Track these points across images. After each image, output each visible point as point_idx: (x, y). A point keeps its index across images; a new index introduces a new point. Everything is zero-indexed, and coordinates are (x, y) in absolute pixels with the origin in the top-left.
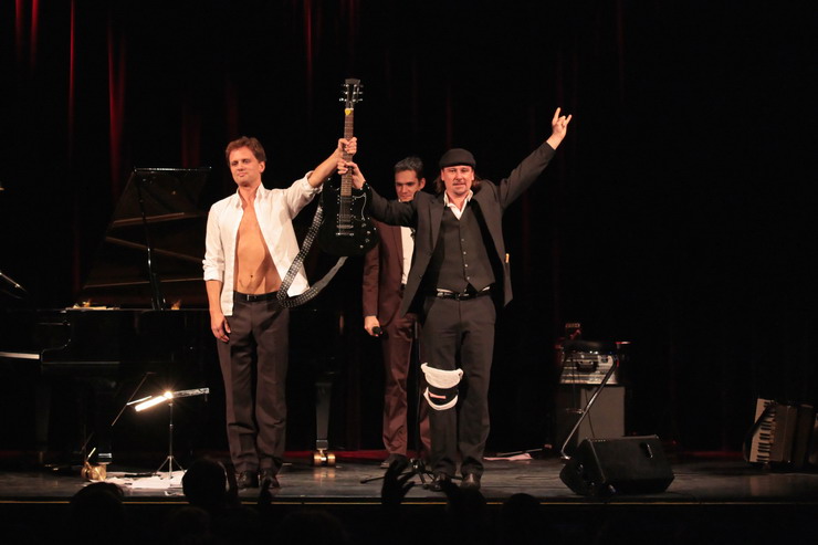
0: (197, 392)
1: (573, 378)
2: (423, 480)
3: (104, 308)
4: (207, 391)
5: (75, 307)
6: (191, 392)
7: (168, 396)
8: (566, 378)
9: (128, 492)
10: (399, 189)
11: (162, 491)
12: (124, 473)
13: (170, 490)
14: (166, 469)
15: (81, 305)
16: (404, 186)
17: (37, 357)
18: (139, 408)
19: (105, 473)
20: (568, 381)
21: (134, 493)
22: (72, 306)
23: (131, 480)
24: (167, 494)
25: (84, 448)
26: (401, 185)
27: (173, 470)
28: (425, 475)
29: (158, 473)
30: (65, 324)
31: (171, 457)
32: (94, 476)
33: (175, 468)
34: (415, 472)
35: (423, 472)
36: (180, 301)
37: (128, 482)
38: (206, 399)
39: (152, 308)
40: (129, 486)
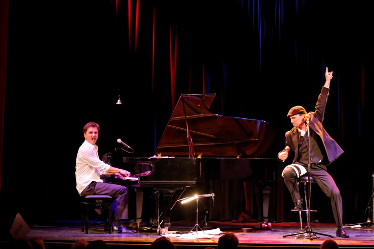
0: (209, 195)
3: (167, 157)
4: (214, 195)
6: (206, 195)
7: (196, 197)
12: (176, 232)
13: (197, 240)
14: (194, 230)
15: (157, 156)
17: (137, 179)
18: (183, 203)
19: (167, 231)
22: (153, 156)
24: (195, 241)
25: (158, 220)
29: (191, 232)
30: (150, 164)
31: (197, 225)
32: (162, 233)
33: (199, 230)
34: (307, 232)
35: (312, 232)
36: (201, 154)
37: (178, 236)
38: (213, 199)
39: (189, 157)
40: (178, 238)
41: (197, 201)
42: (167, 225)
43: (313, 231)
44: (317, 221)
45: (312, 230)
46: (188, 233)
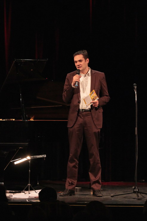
0: (41, 156)
2: (138, 196)
4: (45, 156)
6: (38, 157)
7: (29, 158)
9: (11, 199)
10: (76, 64)
11: (26, 199)
12: (9, 191)
13: (29, 199)
14: (27, 190)
16: (78, 62)
18: (16, 163)
21: (13, 200)
24: (27, 201)
26: (76, 62)
28: (139, 194)
29: (24, 191)
31: (29, 184)
33: (31, 189)
34: (134, 192)
35: (138, 192)
36: (34, 116)
37: (11, 195)
38: (45, 160)
39: (22, 119)
40: (11, 197)
41: (30, 162)
43: (140, 191)
45: (138, 190)
46: (21, 193)
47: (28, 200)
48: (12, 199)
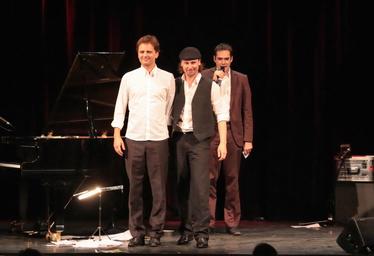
1: (345, 178)
3: (59, 137)
4: (122, 187)
5: (42, 137)
6: (112, 188)
7: (98, 190)
8: (341, 178)
10: (220, 62)
11: (94, 249)
12: (72, 237)
13: (98, 249)
14: (97, 234)
15: (46, 135)
16: (224, 60)
17: (18, 166)
18: (80, 198)
19: (60, 237)
20: (342, 180)
22: (40, 136)
23: (75, 242)
24: (96, 251)
25: (48, 221)
26: (221, 59)
27: (102, 235)
29: (93, 236)
30: (36, 146)
31: (100, 228)
32: (53, 239)
33: (103, 234)
36: (107, 131)
37: (74, 243)
38: (122, 192)
39: (88, 136)
40: (74, 246)
41: (100, 196)
42: (60, 229)
44: (262, 218)
46: (88, 239)
47: (98, 251)
48: (76, 249)
